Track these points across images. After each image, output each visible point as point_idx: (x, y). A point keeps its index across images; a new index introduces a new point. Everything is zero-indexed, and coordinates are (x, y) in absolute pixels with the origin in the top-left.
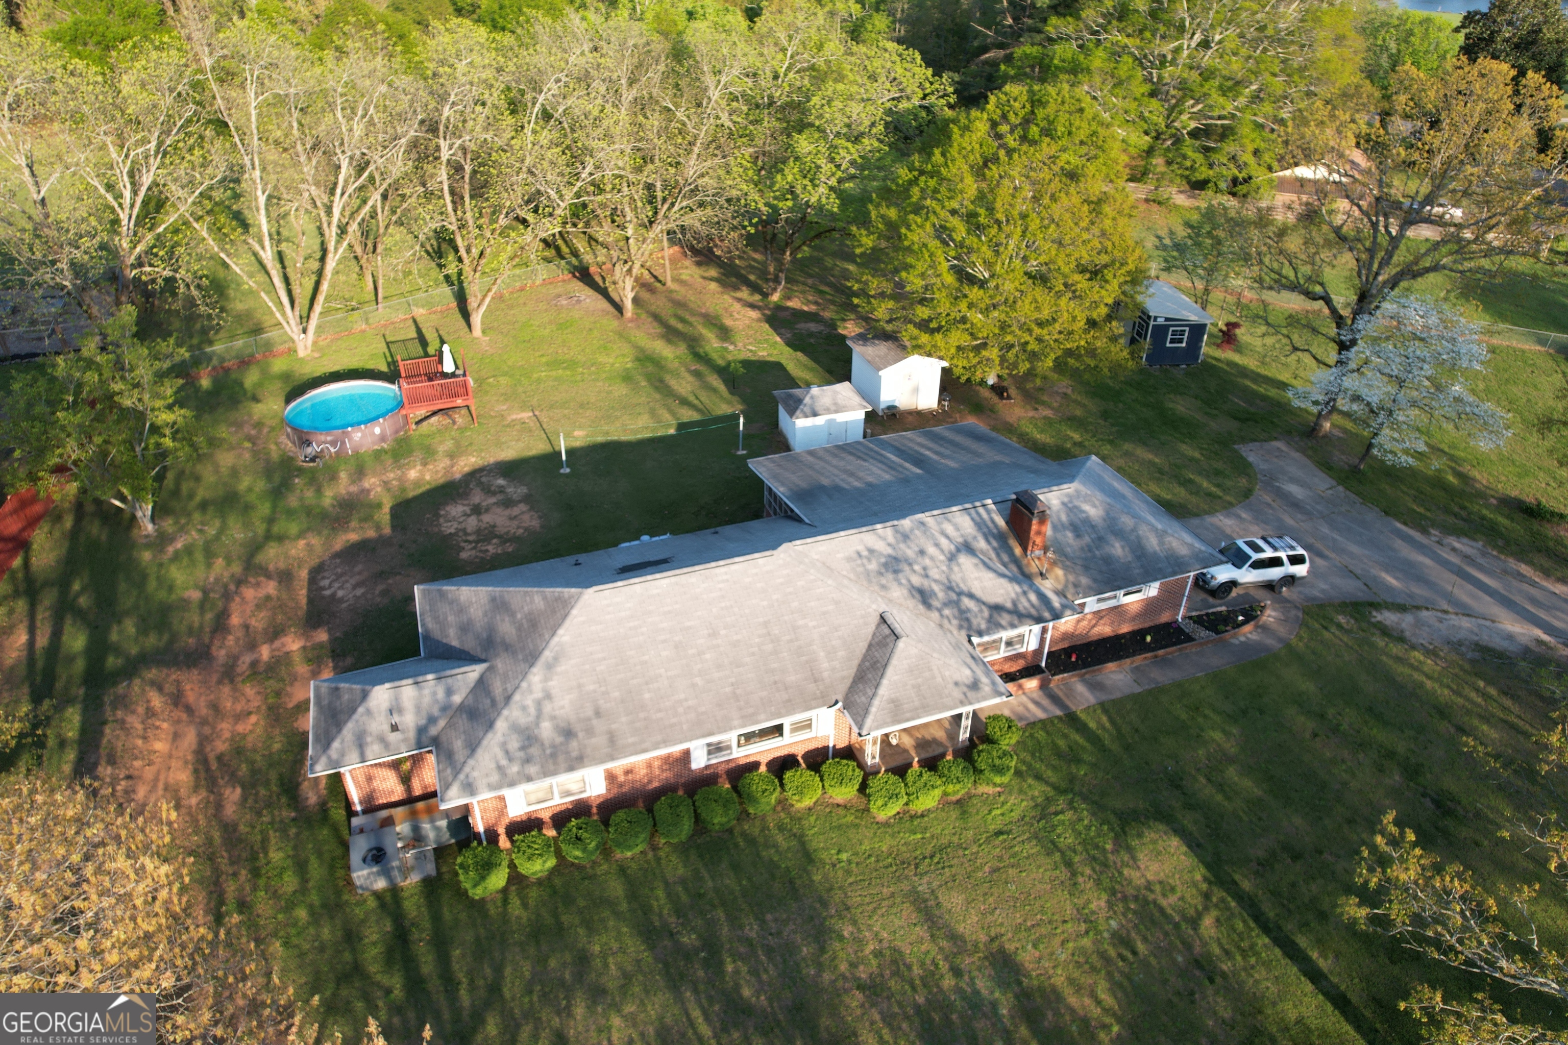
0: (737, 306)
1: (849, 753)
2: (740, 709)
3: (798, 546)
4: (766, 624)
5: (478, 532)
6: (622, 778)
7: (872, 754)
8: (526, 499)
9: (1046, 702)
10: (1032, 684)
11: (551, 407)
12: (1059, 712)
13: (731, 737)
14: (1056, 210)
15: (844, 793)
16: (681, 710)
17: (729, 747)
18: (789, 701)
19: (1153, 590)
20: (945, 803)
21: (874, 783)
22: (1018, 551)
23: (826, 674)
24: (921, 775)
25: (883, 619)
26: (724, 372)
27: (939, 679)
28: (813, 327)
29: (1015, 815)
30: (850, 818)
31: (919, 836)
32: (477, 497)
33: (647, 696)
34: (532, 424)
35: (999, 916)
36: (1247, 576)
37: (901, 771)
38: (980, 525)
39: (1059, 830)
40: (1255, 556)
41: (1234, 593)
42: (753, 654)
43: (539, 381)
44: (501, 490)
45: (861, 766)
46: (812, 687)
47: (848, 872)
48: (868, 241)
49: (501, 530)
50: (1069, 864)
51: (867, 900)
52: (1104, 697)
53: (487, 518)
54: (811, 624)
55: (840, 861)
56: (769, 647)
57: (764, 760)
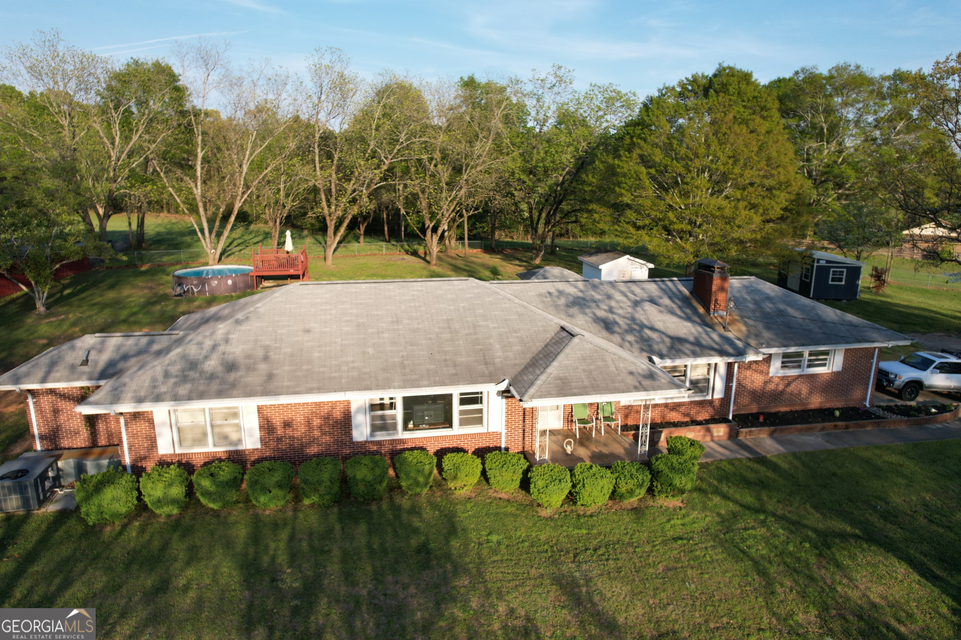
2: (404, 375)
3: (495, 284)
4: (448, 321)
6: (280, 432)
7: (540, 447)
9: (734, 447)
10: (720, 430)
16: (345, 368)
17: (394, 427)
18: (456, 375)
19: (837, 363)
21: (537, 470)
22: (701, 310)
23: (498, 360)
24: (591, 467)
25: (563, 328)
27: (613, 368)
29: (698, 527)
30: (510, 509)
31: (584, 531)
33: (316, 355)
38: (666, 291)
39: (750, 542)
40: (939, 360)
42: (430, 339)
45: (529, 460)
46: (482, 368)
47: (495, 551)
50: (763, 573)
51: (510, 577)
52: (795, 450)
54: (491, 325)
55: (488, 541)
56: (448, 336)
57: (431, 448)
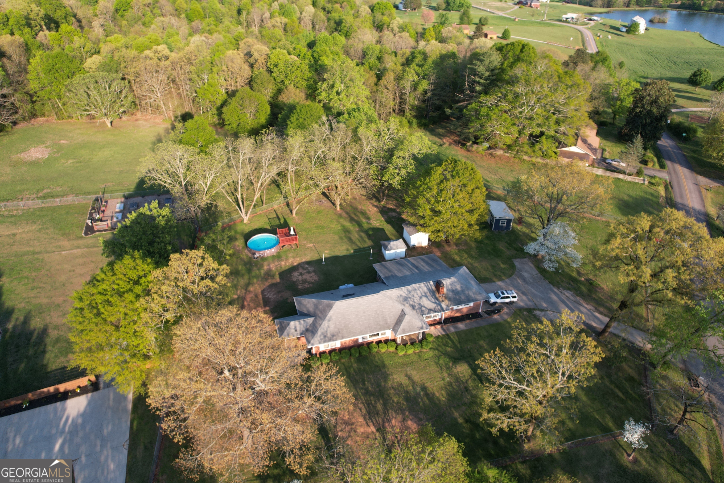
0: (371, 206)
1: (394, 341)
2: (371, 330)
3: (384, 292)
4: (376, 311)
5: (302, 280)
6: (344, 344)
7: (399, 341)
8: (314, 271)
9: (441, 331)
10: (439, 327)
11: (318, 243)
12: (444, 333)
13: (368, 335)
14: (459, 197)
15: (392, 349)
16: (357, 328)
17: (367, 338)
18: (381, 328)
19: (472, 304)
20: (414, 352)
21: (399, 347)
22: (437, 295)
23: (389, 322)
24: (410, 346)
25: (403, 310)
26: (366, 232)
27: (414, 325)
28: (394, 214)
29: (430, 356)
30: (393, 355)
31: (408, 359)
32: (301, 270)
33: (350, 326)
34: (313, 248)
35: (423, 376)
36: (499, 301)
37: (405, 345)
38: (428, 289)
40: (502, 296)
41: (497, 305)
42: (373, 317)
43: (314, 233)
44: (307, 269)
45: (396, 343)
46: (386, 325)
47: (392, 366)
48: (408, 200)
49: (308, 280)
50: (441, 367)
51: (395, 371)
52: (457, 330)
53: (304, 277)
54: (386, 311)
55: (390, 364)
56: (377, 316)
57: (375, 341)
